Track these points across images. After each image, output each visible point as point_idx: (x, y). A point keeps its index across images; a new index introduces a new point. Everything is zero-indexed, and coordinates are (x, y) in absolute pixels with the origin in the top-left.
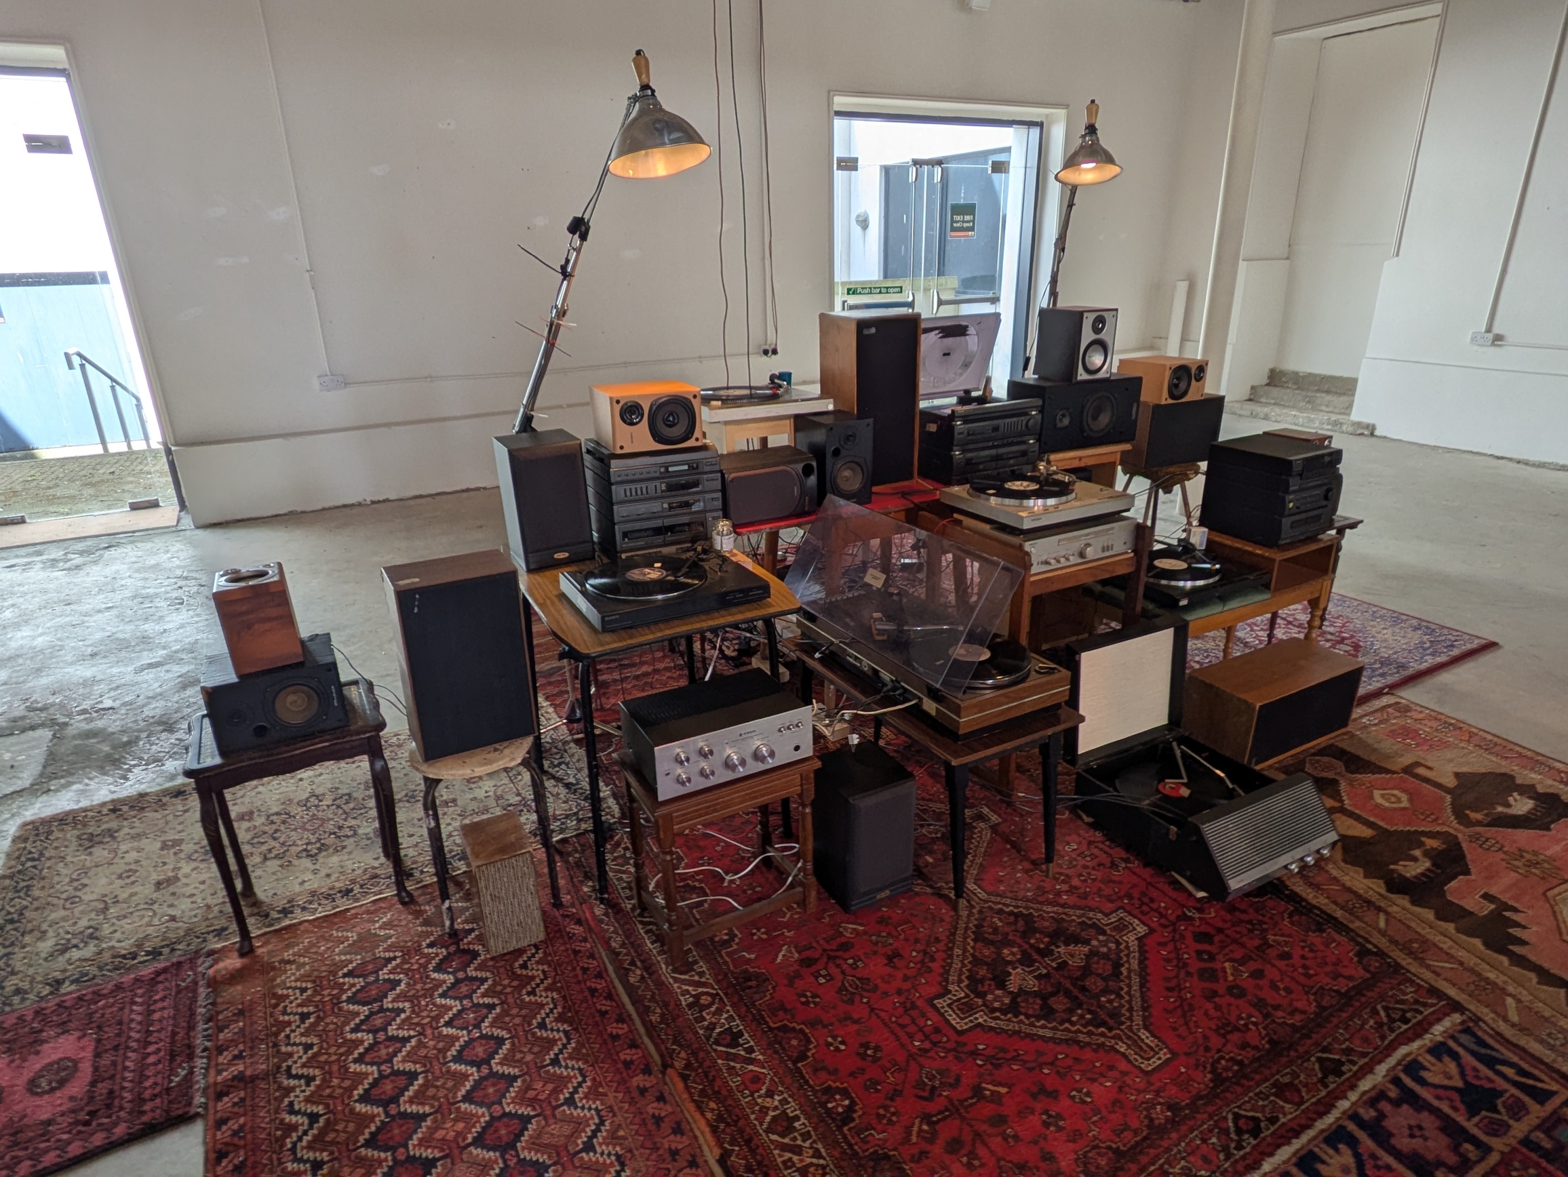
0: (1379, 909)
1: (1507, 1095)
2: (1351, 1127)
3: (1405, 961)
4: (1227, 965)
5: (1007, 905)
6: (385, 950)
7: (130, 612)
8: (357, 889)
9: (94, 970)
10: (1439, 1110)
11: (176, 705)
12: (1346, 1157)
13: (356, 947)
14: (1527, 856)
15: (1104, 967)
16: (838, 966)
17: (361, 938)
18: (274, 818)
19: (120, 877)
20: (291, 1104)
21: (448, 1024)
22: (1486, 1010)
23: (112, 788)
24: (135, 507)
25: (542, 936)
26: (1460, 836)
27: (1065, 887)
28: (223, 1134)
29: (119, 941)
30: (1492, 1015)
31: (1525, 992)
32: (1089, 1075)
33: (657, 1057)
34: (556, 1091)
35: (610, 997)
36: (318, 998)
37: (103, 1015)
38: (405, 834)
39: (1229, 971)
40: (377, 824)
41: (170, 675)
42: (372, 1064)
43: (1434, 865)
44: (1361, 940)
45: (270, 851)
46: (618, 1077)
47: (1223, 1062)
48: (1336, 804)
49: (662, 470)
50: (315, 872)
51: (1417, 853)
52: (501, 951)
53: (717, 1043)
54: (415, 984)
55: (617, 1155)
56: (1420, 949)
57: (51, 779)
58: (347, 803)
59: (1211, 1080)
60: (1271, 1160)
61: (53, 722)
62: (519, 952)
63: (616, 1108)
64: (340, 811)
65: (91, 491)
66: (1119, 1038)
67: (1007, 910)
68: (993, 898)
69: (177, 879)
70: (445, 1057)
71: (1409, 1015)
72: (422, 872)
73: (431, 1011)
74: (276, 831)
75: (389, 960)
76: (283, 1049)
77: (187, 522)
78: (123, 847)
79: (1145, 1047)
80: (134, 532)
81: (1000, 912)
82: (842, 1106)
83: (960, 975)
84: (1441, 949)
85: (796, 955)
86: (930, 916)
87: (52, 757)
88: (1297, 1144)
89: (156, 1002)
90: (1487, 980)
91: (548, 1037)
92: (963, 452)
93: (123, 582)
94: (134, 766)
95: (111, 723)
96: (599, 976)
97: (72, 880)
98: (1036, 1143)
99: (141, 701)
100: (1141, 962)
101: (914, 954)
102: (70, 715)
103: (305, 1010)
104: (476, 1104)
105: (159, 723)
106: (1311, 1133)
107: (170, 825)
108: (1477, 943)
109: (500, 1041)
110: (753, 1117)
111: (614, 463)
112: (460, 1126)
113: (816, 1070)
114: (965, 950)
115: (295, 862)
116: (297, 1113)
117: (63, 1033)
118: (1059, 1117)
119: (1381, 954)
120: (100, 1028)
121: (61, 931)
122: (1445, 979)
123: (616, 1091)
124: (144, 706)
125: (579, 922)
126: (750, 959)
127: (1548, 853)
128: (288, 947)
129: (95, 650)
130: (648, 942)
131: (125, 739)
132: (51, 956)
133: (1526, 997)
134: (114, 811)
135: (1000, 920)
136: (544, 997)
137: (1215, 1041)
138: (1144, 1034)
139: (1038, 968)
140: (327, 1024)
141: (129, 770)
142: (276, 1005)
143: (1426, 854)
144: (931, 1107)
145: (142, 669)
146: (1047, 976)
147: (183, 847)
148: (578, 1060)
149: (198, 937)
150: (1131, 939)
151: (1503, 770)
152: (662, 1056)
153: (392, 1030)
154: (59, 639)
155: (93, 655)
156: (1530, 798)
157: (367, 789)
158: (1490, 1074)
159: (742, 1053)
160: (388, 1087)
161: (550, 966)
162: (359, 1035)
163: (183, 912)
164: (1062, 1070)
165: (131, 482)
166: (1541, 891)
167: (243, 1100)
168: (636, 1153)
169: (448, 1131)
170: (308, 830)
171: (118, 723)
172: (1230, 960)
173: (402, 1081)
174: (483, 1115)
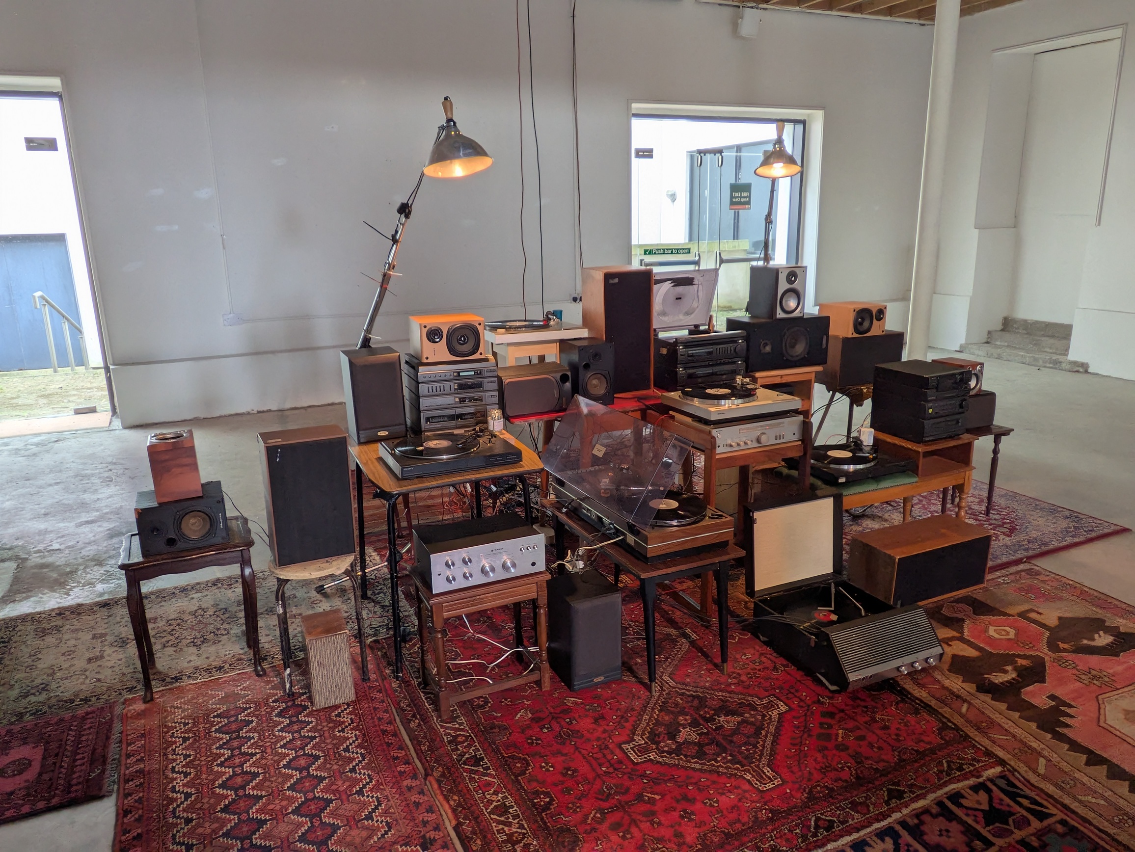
0: (965, 701)
1: (1018, 815)
2: (898, 828)
3: (972, 733)
4: (840, 732)
5: (689, 691)
6: (243, 703)
7: (73, 486)
8: (227, 666)
9: (46, 709)
10: (966, 822)
11: (105, 549)
12: (889, 843)
13: (223, 701)
14: (1093, 672)
15: (749, 730)
16: (558, 723)
17: (227, 696)
18: (172, 622)
19: (63, 654)
20: (174, 787)
21: (281, 747)
22: (1022, 765)
23: (59, 600)
24: (78, 412)
25: (353, 697)
26: (1047, 658)
27: (734, 681)
28: (130, 801)
29: (62, 692)
30: (1026, 768)
31: (1055, 755)
32: (720, 791)
33: (422, 771)
34: (351, 787)
35: (395, 734)
36: (196, 729)
37: (50, 736)
38: (263, 634)
39: (840, 735)
40: (244, 628)
41: (101, 529)
42: (229, 767)
43: (1018, 676)
44: (944, 720)
45: (168, 642)
46: (394, 780)
47: (819, 788)
48: (957, 635)
49: (455, 374)
50: (199, 655)
51: (1009, 668)
52: (323, 705)
53: (465, 763)
54: (262, 723)
55: (387, 822)
56: (986, 726)
57: (16, 593)
58: (224, 614)
59: (806, 798)
60: (834, 844)
61: (17, 558)
62: (336, 707)
63: (390, 798)
64: (219, 619)
65: (45, 401)
66: (748, 771)
67: (688, 693)
68: (679, 686)
69: (102, 657)
70: (278, 765)
71: (964, 767)
72: (273, 658)
73: (272, 738)
74: (172, 630)
75: (246, 709)
76: (170, 757)
77: (117, 423)
78: (66, 637)
79: (764, 776)
80: (77, 431)
81: (683, 694)
82: (544, 802)
83: (643, 731)
84: (1003, 727)
85: (530, 715)
86: (631, 696)
87: (16, 580)
88: (855, 836)
89: (85, 730)
90: (1030, 747)
91: (350, 756)
92: (685, 368)
93: (68, 466)
94: (74, 587)
95: (58, 560)
96: (390, 723)
97: (30, 656)
98: (672, 826)
99: (80, 545)
100: (777, 728)
101: (614, 717)
102: (29, 553)
103: (187, 735)
104: (296, 792)
105: (92, 560)
106: (868, 830)
107: (98, 624)
108: (1033, 726)
109: (317, 758)
110: (481, 805)
111: (421, 368)
112: (284, 803)
113: (529, 781)
114: (652, 716)
115: (185, 649)
116: (177, 792)
117: (24, 744)
118: (692, 813)
119: (957, 729)
120: (48, 743)
121: (24, 685)
122: (999, 746)
123: (391, 788)
124: (82, 549)
125: (380, 691)
126: (497, 717)
127: (1111, 671)
128: (178, 698)
129: (47, 511)
130: (426, 704)
131: (68, 570)
132: (16, 700)
133: (1055, 758)
134: (60, 614)
135: (681, 699)
136: (350, 734)
137: (816, 776)
138: (767, 770)
139: (702, 729)
140: (201, 744)
141: (71, 589)
142: (168, 732)
143: (1015, 669)
144: (605, 805)
145: (81, 524)
146: (706, 734)
147: (107, 638)
148: (368, 770)
149: (116, 692)
150: (775, 714)
151: (1098, 616)
152: (425, 770)
153: (244, 749)
154: (21, 503)
155: (46, 514)
156: (1111, 635)
157: (239, 605)
158: (1012, 803)
159: (482, 770)
160: (239, 780)
161: (356, 716)
162: (222, 751)
163: (106, 676)
164: (701, 787)
165: (74, 395)
166: (1095, 695)
167: (141, 784)
168: (400, 822)
169: (277, 805)
170: (196, 630)
171: (62, 559)
172: (843, 729)
173: (249, 777)
174: (301, 797)
